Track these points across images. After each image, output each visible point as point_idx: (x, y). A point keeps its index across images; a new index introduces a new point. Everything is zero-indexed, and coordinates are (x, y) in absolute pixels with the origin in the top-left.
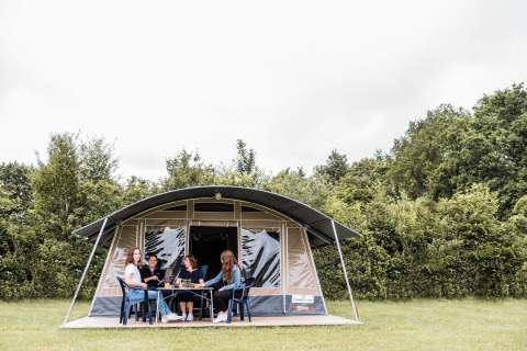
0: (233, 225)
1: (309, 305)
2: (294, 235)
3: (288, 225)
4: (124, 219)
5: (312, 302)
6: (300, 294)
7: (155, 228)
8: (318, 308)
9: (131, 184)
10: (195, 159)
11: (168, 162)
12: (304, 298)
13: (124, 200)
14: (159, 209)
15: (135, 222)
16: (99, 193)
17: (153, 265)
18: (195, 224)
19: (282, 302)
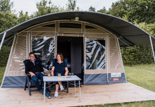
0: (81, 36)
1: (119, 78)
2: (112, 41)
3: (110, 36)
4: (18, 32)
5: (120, 76)
6: (115, 72)
7: (37, 37)
8: (123, 79)
9: (21, 14)
10: (49, 3)
11: (37, 4)
12: (116, 74)
13: (18, 21)
14: (39, 26)
15: (26, 33)
16: (6, 17)
17: (33, 59)
18: (60, 35)
19: (107, 77)
